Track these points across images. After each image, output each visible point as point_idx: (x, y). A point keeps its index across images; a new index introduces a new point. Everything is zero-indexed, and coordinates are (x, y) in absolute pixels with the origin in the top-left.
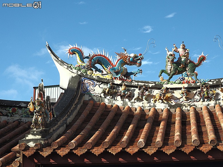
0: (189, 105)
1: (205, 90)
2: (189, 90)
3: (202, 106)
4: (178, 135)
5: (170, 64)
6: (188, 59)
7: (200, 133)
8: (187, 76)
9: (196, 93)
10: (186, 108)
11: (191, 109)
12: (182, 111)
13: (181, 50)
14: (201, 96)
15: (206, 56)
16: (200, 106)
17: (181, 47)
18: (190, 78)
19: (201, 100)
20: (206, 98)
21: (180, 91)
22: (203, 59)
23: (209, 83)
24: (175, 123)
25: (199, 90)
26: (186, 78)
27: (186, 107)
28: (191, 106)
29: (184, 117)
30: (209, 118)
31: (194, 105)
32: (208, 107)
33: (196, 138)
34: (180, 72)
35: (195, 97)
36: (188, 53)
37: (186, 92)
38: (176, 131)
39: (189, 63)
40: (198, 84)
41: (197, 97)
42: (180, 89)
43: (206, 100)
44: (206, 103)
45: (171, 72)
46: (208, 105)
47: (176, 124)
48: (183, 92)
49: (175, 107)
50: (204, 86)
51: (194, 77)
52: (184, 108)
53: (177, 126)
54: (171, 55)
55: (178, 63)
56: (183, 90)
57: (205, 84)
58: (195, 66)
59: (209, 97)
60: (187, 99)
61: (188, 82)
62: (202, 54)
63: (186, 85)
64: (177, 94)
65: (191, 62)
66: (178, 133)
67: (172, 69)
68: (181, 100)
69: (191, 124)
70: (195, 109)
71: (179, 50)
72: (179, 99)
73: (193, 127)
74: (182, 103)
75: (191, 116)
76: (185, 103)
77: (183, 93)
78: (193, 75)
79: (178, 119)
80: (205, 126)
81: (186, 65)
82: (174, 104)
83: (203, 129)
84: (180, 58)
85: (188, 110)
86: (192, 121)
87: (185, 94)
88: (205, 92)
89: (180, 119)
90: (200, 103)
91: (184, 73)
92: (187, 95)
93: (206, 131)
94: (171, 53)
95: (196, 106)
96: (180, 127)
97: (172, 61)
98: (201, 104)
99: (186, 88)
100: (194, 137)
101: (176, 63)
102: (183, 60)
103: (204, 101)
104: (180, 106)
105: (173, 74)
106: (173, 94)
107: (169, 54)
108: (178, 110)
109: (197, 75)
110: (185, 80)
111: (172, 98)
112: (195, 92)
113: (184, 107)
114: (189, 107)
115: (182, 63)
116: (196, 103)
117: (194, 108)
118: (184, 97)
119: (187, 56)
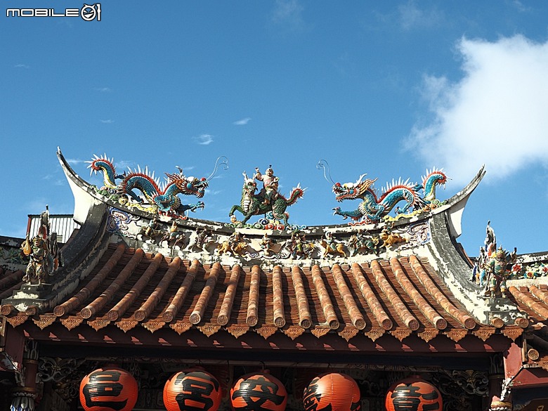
0: (273, 263)
1: (298, 241)
2: (274, 239)
3: (291, 266)
4: (253, 309)
5: (248, 198)
6: (276, 193)
7: (287, 307)
8: (273, 217)
9: (285, 245)
10: (268, 268)
11: (275, 269)
12: (261, 271)
13: (266, 178)
14: (291, 250)
15: (304, 190)
16: (289, 266)
17: (267, 173)
18: (277, 222)
19: (292, 257)
20: (298, 254)
21: (261, 241)
22: (298, 194)
23: (305, 231)
24: (249, 290)
25: (290, 241)
26: (271, 221)
27: (267, 265)
28: (274, 265)
29: (263, 280)
30: (301, 285)
31: (280, 264)
32: (301, 268)
33: (281, 316)
34: (262, 212)
35: (283, 251)
36: (276, 183)
37: (269, 243)
38: (250, 302)
39: (278, 198)
40: (288, 232)
41: (284, 251)
42: (261, 237)
43: (298, 257)
44: (298, 262)
45: (249, 210)
46: (301, 265)
47: (251, 291)
48: (265, 242)
49: (250, 264)
50: (297, 235)
51: (282, 221)
52: (264, 267)
53: (252, 294)
54: (251, 184)
55: (261, 197)
56: (265, 238)
57: (299, 232)
58: (286, 204)
59: (303, 253)
60: (270, 253)
61: (273, 228)
62: (298, 187)
63: (270, 232)
64: (255, 244)
65: (280, 197)
66: (254, 306)
67: (251, 205)
68: (261, 253)
69: (274, 293)
70: (281, 270)
71: (263, 177)
72: (258, 252)
73: (277, 298)
74: (262, 259)
75: (274, 280)
76: (266, 260)
77: (264, 244)
78: (282, 217)
79: (254, 283)
80: (295, 296)
81: (272, 202)
82: (249, 259)
83: (292, 302)
84: (264, 190)
85: (271, 271)
86: (276, 288)
87: (267, 245)
88: (298, 245)
89: (257, 284)
90: (290, 260)
91: (268, 214)
92: (270, 246)
93: (297, 305)
94: (252, 181)
95: (283, 266)
96: (257, 295)
97: (252, 193)
98: (289, 263)
99: (269, 236)
100: (277, 313)
101: (256, 197)
102: (268, 193)
103: (295, 258)
104: (258, 263)
105: (252, 214)
106: (250, 244)
107: (247, 181)
108: (255, 269)
109: (287, 217)
110: (269, 224)
111: (248, 249)
112: (282, 243)
113: (265, 265)
114: (272, 265)
115: (266, 197)
116: (282, 261)
117: (279, 267)
118: (265, 250)
119: (274, 187)
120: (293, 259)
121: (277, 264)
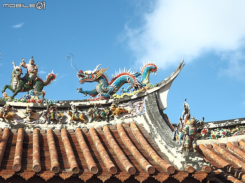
0: (33, 126)
1: (51, 111)
2: (34, 109)
3: (46, 129)
4: (18, 159)
5: (15, 80)
6: (36, 77)
7: (43, 158)
8: (34, 94)
9: (42, 114)
10: (30, 130)
11: (35, 131)
12: (24, 133)
13: (29, 66)
14: (47, 118)
15: (56, 75)
16: (45, 129)
17: (30, 62)
18: (37, 98)
19: (47, 122)
20: (52, 120)
21: (24, 111)
22: (52, 78)
23: (57, 104)
24: (16, 145)
25: (46, 111)
26: (32, 97)
27: (29, 128)
28: (34, 128)
29: (26, 139)
30: (53, 142)
31: (38, 127)
32: (54, 130)
33: (38, 164)
34: (26, 90)
35: (40, 118)
36: (37, 70)
37: (30, 112)
38: (16, 154)
39: (37, 80)
40: (45, 105)
41: (42, 119)
42: (25, 108)
43: (52, 122)
44: (51, 126)
45: (16, 88)
46: (54, 128)
47: (17, 147)
48: (27, 111)
49: (17, 127)
50: (51, 107)
51: (40, 97)
52: (27, 129)
53: (18, 148)
54: (18, 70)
55: (25, 79)
56: (28, 109)
57: (52, 105)
58: (43, 85)
59: (55, 120)
60: (32, 120)
61: (34, 101)
62: (52, 73)
63: (31, 105)
64: (21, 113)
65: (39, 80)
66: (18, 157)
67: (18, 85)
68: (25, 120)
69: (34, 148)
70: (39, 131)
71: (27, 65)
72: (22, 119)
73: (35, 152)
74: (25, 124)
75: (34, 139)
76: (28, 124)
77: (27, 113)
78: (41, 94)
79: (19, 140)
80: (48, 150)
81: (33, 83)
82: (16, 124)
83: (46, 154)
84: (27, 75)
85: (32, 132)
86: (35, 144)
87: (29, 114)
88: (52, 114)
89: (22, 141)
90: (45, 125)
91: (30, 91)
92: (31, 115)
93: (49, 156)
94: (18, 68)
95: (41, 129)
96: (21, 149)
97: (19, 76)
98: (45, 127)
99: (31, 108)
100: (35, 162)
101: (22, 79)
102: (30, 76)
103: (49, 123)
104: (23, 126)
105: (18, 91)
106: (17, 113)
107: (15, 68)
108: (20, 131)
109: (44, 94)
110: (31, 99)
111: (15, 117)
112: (40, 113)
113: (27, 128)
114: (33, 128)
115: (29, 80)
116: (40, 125)
117: (38, 130)
118: (28, 117)
119: (35, 72)
120: (48, 124)
121: (36, 127)
